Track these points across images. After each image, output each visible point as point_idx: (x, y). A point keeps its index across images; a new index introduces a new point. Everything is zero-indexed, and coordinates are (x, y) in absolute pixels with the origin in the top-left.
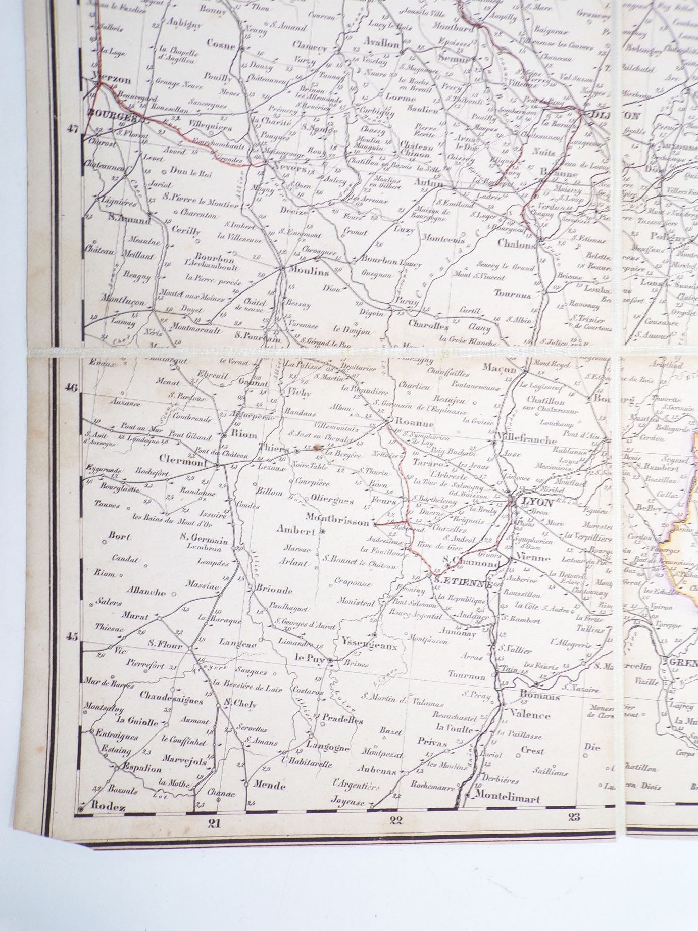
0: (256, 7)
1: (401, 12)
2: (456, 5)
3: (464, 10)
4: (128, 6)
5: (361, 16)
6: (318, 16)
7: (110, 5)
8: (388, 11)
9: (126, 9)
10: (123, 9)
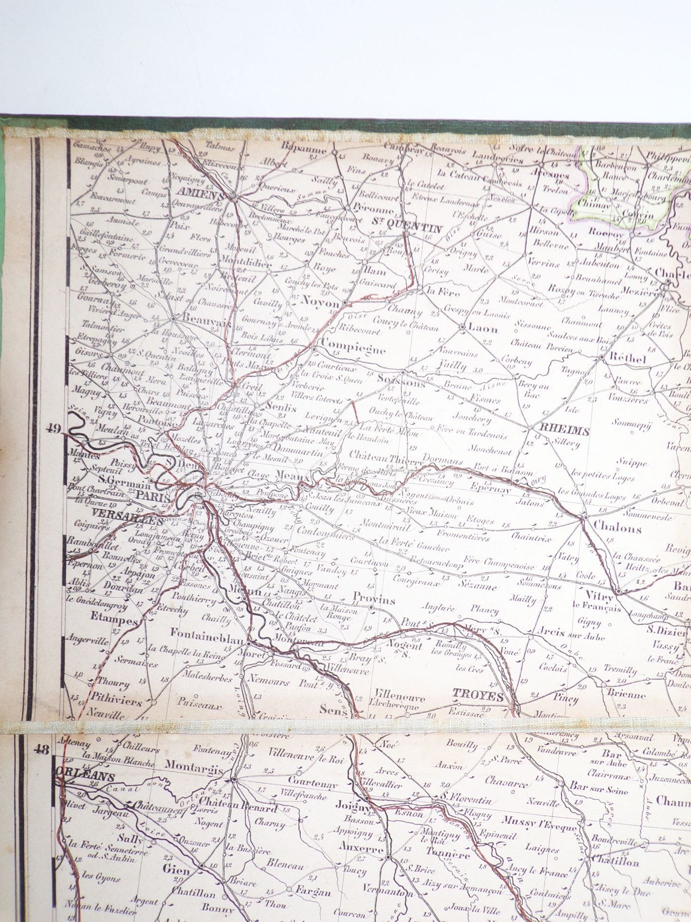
0: (270, 904)
1: (446, 909)
2: (514, 901)
3: (524, 906)
4: (115, 908)
5: (397, 913)
6: (345, 914)
7: (93, 907)
8: (430, 908)
9: (112, 911)
10: (108, 911)
